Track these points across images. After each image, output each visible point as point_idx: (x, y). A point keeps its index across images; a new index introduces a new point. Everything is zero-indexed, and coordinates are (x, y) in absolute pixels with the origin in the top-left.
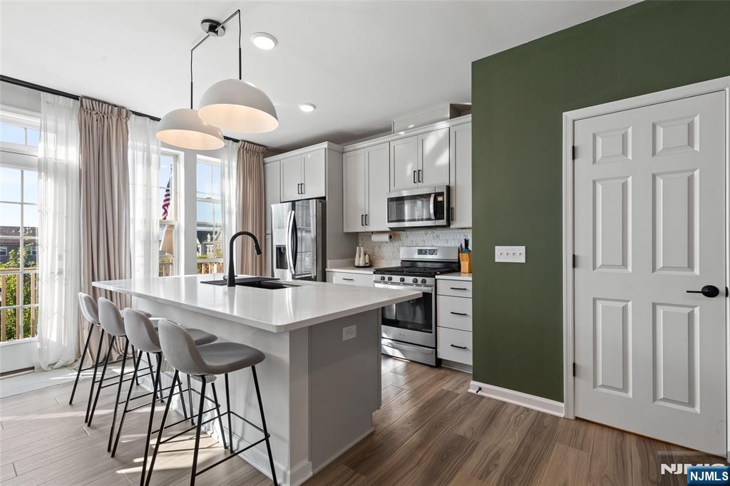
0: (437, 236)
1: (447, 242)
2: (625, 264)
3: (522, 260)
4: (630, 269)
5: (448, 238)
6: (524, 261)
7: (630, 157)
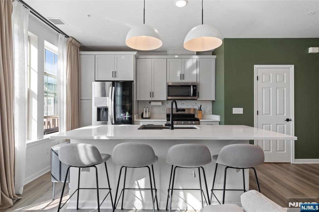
0: (183, 103)
1: (188, 106)
2: (270, 114)
3: (242, 113)
4: (271, 115)
5: (188, 104)
6: (243, 113)
7: (271, 82)
